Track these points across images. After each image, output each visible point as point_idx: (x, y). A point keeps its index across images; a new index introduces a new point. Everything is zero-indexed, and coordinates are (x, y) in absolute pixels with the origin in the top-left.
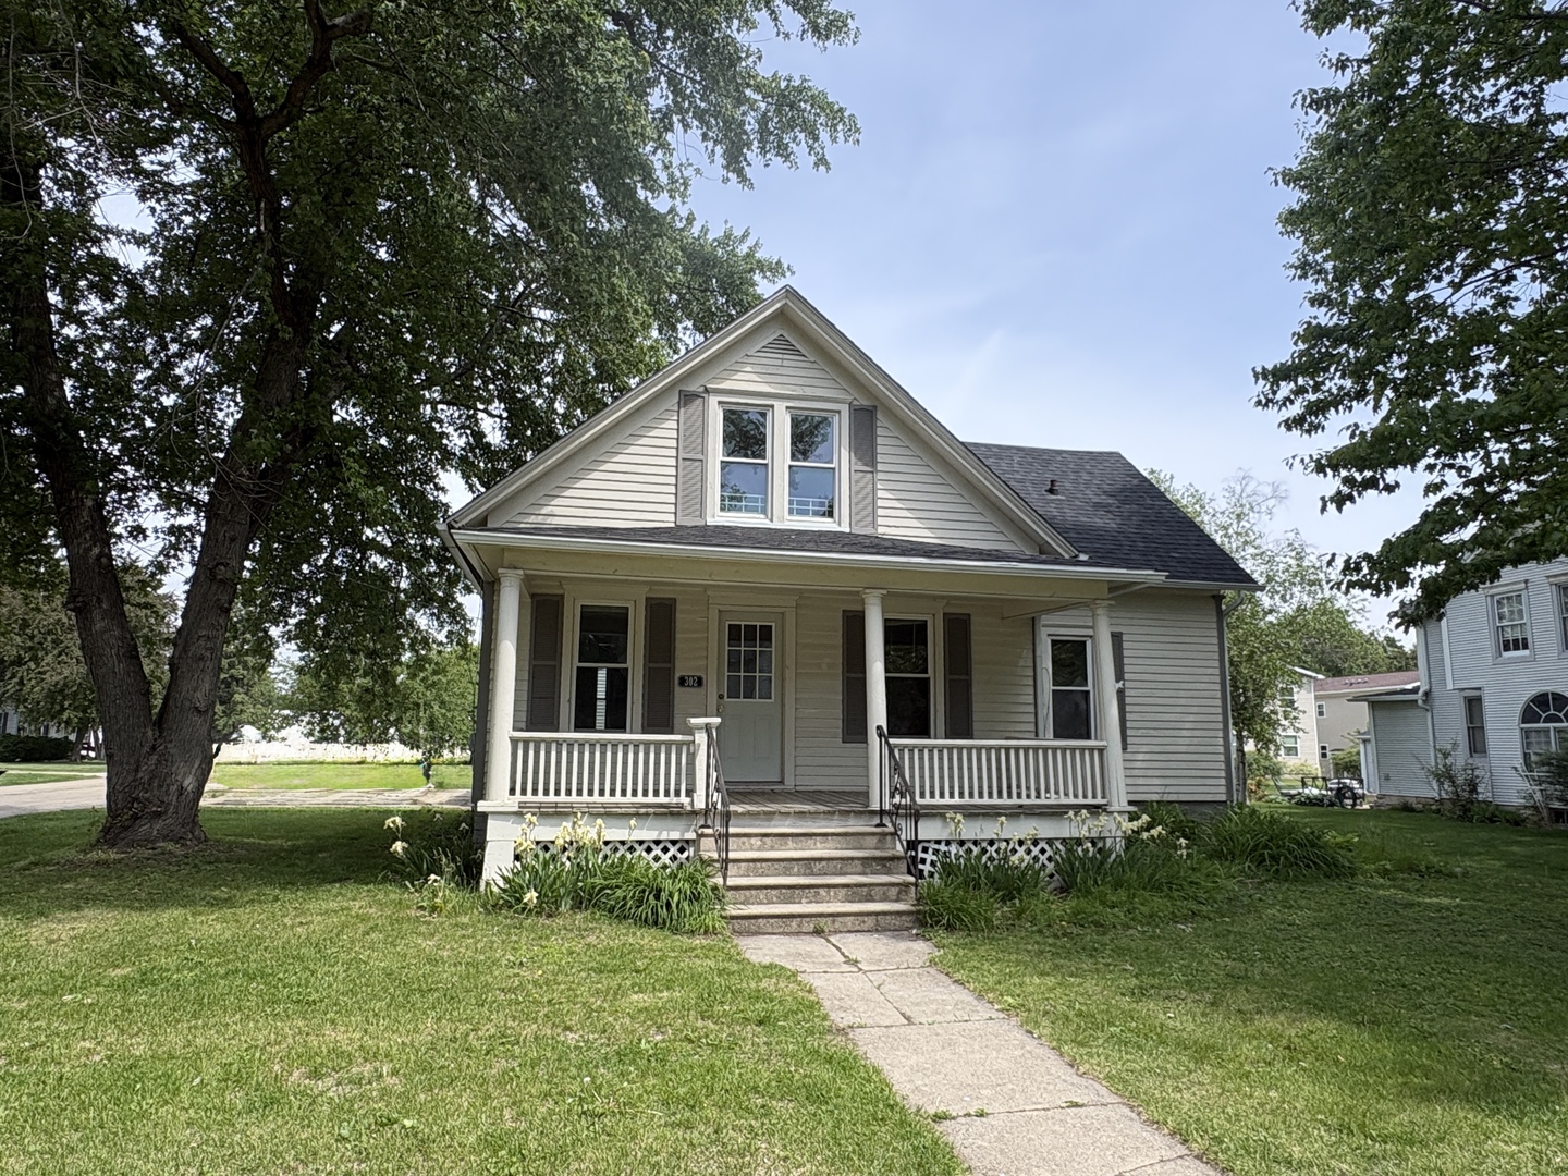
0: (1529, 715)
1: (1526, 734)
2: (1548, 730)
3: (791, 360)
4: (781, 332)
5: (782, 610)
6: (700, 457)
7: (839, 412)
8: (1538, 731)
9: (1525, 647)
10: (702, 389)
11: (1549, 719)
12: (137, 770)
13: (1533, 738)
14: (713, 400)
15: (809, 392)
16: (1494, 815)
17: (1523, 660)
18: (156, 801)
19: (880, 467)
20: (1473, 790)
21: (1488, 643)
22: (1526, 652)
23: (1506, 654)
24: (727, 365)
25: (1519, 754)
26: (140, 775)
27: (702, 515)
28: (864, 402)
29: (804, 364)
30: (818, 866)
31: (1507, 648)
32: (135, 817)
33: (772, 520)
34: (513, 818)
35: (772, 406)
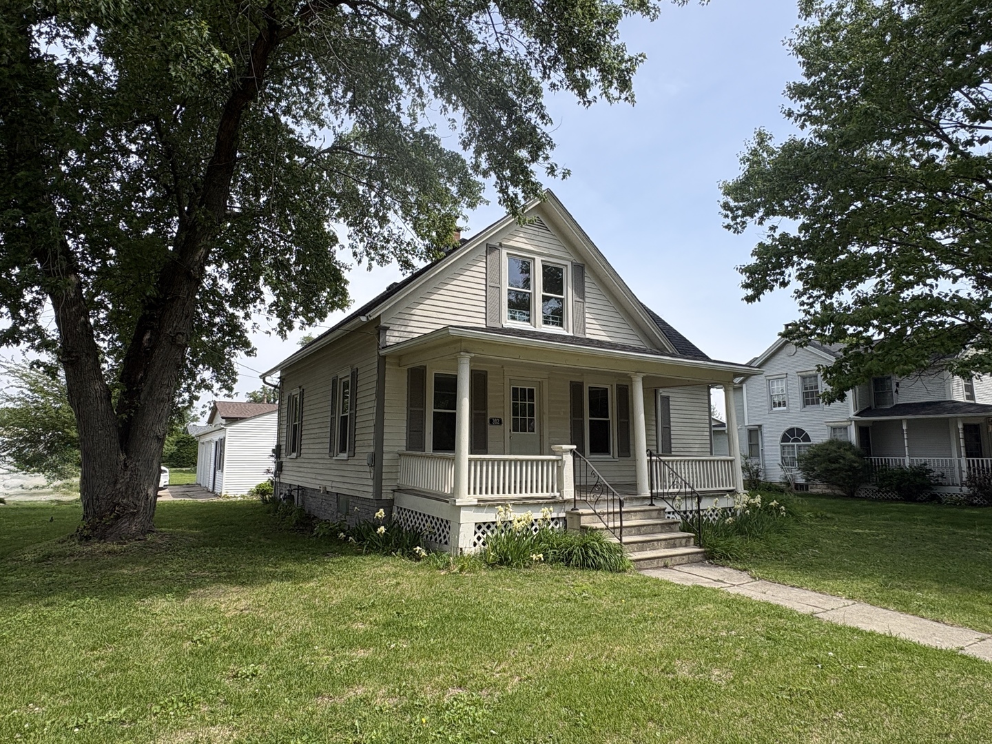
0: (785, 438)
1: (783, 447)
2: (793, 446)
3: (543, 232)
4: (537, 215)
5: (539, 380)
6: (498, 286)
7: (566, 266)
8: (789, 446)
9: (784, 405)
10: (498, 244)
11: (794, 441)
12: (115, 482)
13: (786, 450)
14: (504, 252)
15: (552, 252)
16: (770, 487)
17: (783, 412)
18: (132, 505)
19: (587, 300)
20: (758, 476)
21: (767, 404)
22: (785, 408)
23: (774, 409)
24: (510, 232)
25: (780, 458)
26: (119, 486)
27: (500, 321)
28: (579, 262)
29: (547, 236)
30: (643, 529)
31: (775, 405)
32: (118, 517)
33: (535, 327)
34: (474, 509)
35: (534, 259)
